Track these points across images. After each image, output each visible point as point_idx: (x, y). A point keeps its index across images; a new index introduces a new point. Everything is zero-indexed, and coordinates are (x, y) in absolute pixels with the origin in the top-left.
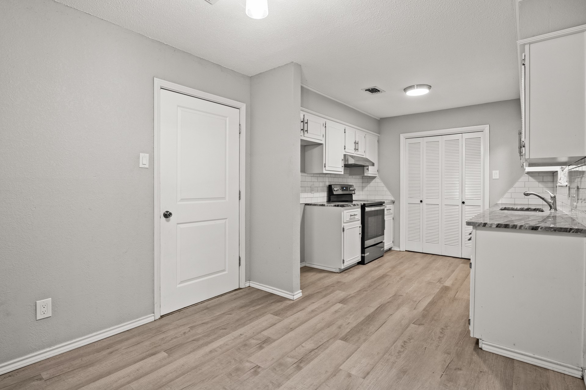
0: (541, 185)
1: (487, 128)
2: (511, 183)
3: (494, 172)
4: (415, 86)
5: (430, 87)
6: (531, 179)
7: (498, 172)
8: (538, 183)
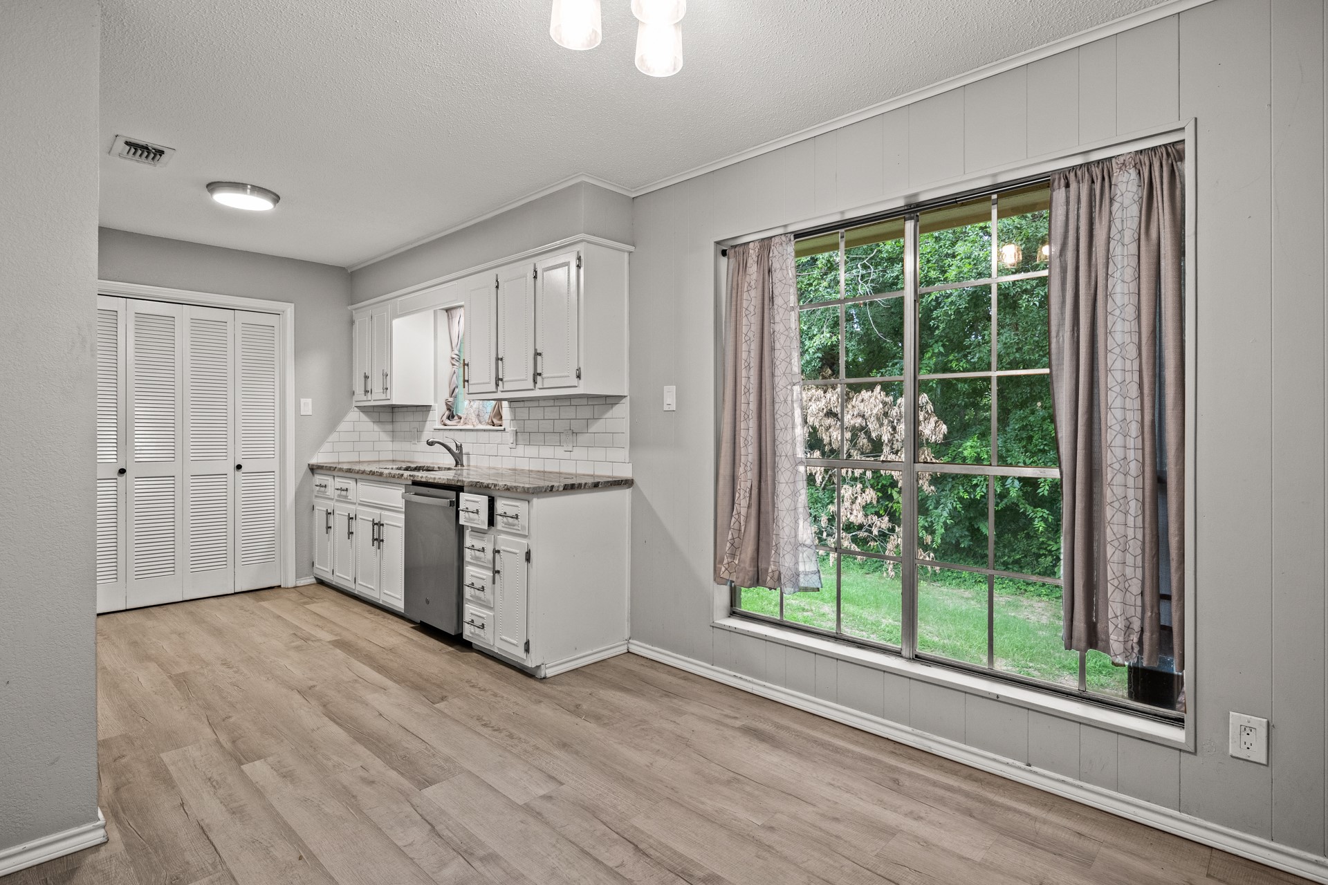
0: (376, 428)
1: (289, 309)
2: (333, 423)
3: (303, 401)
4: (249, 187)
5: (276, 198)
6: (363, 417)
7: (309, 401)
8: (372, 423)
